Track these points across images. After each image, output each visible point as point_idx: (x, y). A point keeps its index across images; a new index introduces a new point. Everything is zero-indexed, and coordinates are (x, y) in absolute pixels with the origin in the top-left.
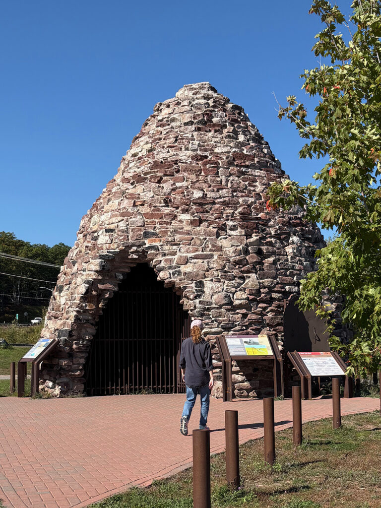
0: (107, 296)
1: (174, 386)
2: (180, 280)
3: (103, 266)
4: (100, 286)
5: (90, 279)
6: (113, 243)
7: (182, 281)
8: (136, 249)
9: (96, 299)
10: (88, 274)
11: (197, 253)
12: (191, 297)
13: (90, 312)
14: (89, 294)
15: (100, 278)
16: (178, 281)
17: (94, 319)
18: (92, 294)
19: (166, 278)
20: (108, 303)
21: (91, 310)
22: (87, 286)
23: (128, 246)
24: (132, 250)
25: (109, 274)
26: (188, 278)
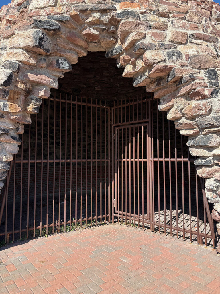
0: (41, 93)
1: (109, 214)
2: (182, 66)
3: (41, 39)
4: (32, 77)
5: (14, 60)
6: (58, 6)
7: (185, 68)
8: (99, 17)
9: (22, 98)
10: (11, 53)
11: (197, 32)
12: (207, 92)
13: (12, 117)
14: (11, 87)
15: (32, 62)
16: (178, 67)
17: (17, 129)
18: (16, 86)
19: (159, 60)
20: (41, 106)
21: (14, 114)
22: (9, 71)
23: (86, 10)
24: (91, 19)
25: (47, 59)
26: (193, 65)
